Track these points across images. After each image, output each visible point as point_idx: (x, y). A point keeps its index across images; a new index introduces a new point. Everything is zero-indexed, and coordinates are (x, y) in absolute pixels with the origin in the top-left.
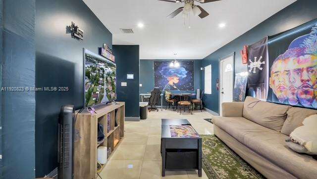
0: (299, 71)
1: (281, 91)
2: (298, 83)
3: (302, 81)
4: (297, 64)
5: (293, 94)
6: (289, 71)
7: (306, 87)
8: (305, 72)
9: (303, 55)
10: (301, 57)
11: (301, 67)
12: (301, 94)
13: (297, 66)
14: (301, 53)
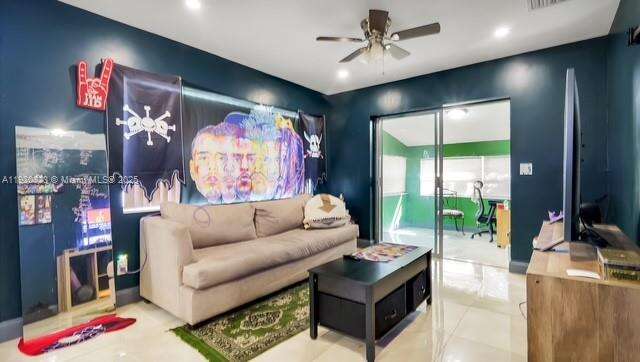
0: (239, 157)
1: (212, 184)
2: (237, 173)
3: (242, 170)
4: (236, 148)
5: (229, 187)
6: (225, 154)
7: (244, 177)
8: (245, 160)
9: (244, 138)
10: (241, 139)
11: (241, 151)
12: (240, 186)
13: (236, 150)
14: (241, 134)
